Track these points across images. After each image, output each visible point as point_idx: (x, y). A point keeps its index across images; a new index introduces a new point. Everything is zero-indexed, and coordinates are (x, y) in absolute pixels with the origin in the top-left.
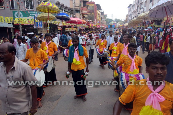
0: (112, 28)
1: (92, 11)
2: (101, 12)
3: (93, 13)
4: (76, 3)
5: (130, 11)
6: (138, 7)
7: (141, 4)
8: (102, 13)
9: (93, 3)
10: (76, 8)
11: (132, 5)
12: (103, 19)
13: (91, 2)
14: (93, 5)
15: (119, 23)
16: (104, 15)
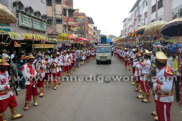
1: (83, 24)
3: (83, 27)
4: (56, 10)
5: (125, 25)
6: (135, 20)
7: (140, 16)
8: (95, 28)
9: (84, 15)
10: (57, 16)
11: (127, 20)
13: (81, 13)
14: (83, 17)
15: (113, 39)
16: (98, 31)
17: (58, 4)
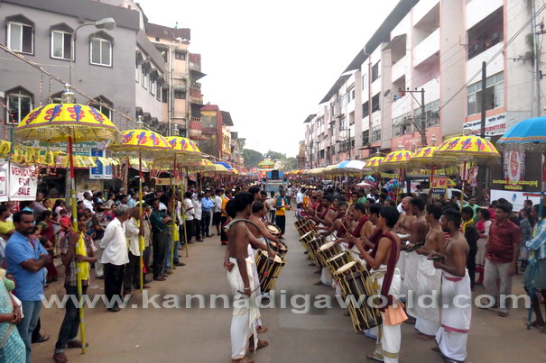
0: (278, 179)
1: (212, 129)
2: (232, 133)
3: (214, 137)
4: (175, 110)
5: (310, 131)
6: (332, 123)
7: (341, 117)
8: (234, 135)
9: (215, 108)
10: (177, 122)
11: (316, 118)
12: (235, 152)
13: (208, 105)
14: (214, 114)
15: (279, 162)
16: (239, 141)
17: (180, 98)
